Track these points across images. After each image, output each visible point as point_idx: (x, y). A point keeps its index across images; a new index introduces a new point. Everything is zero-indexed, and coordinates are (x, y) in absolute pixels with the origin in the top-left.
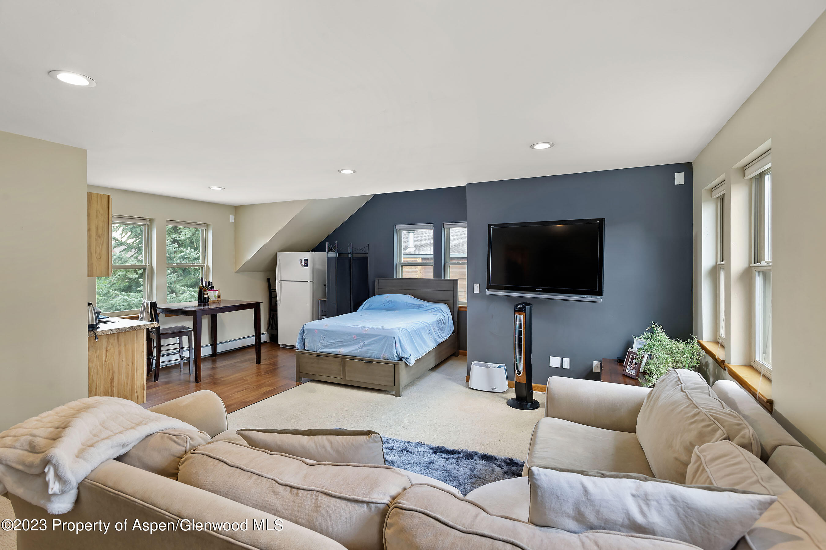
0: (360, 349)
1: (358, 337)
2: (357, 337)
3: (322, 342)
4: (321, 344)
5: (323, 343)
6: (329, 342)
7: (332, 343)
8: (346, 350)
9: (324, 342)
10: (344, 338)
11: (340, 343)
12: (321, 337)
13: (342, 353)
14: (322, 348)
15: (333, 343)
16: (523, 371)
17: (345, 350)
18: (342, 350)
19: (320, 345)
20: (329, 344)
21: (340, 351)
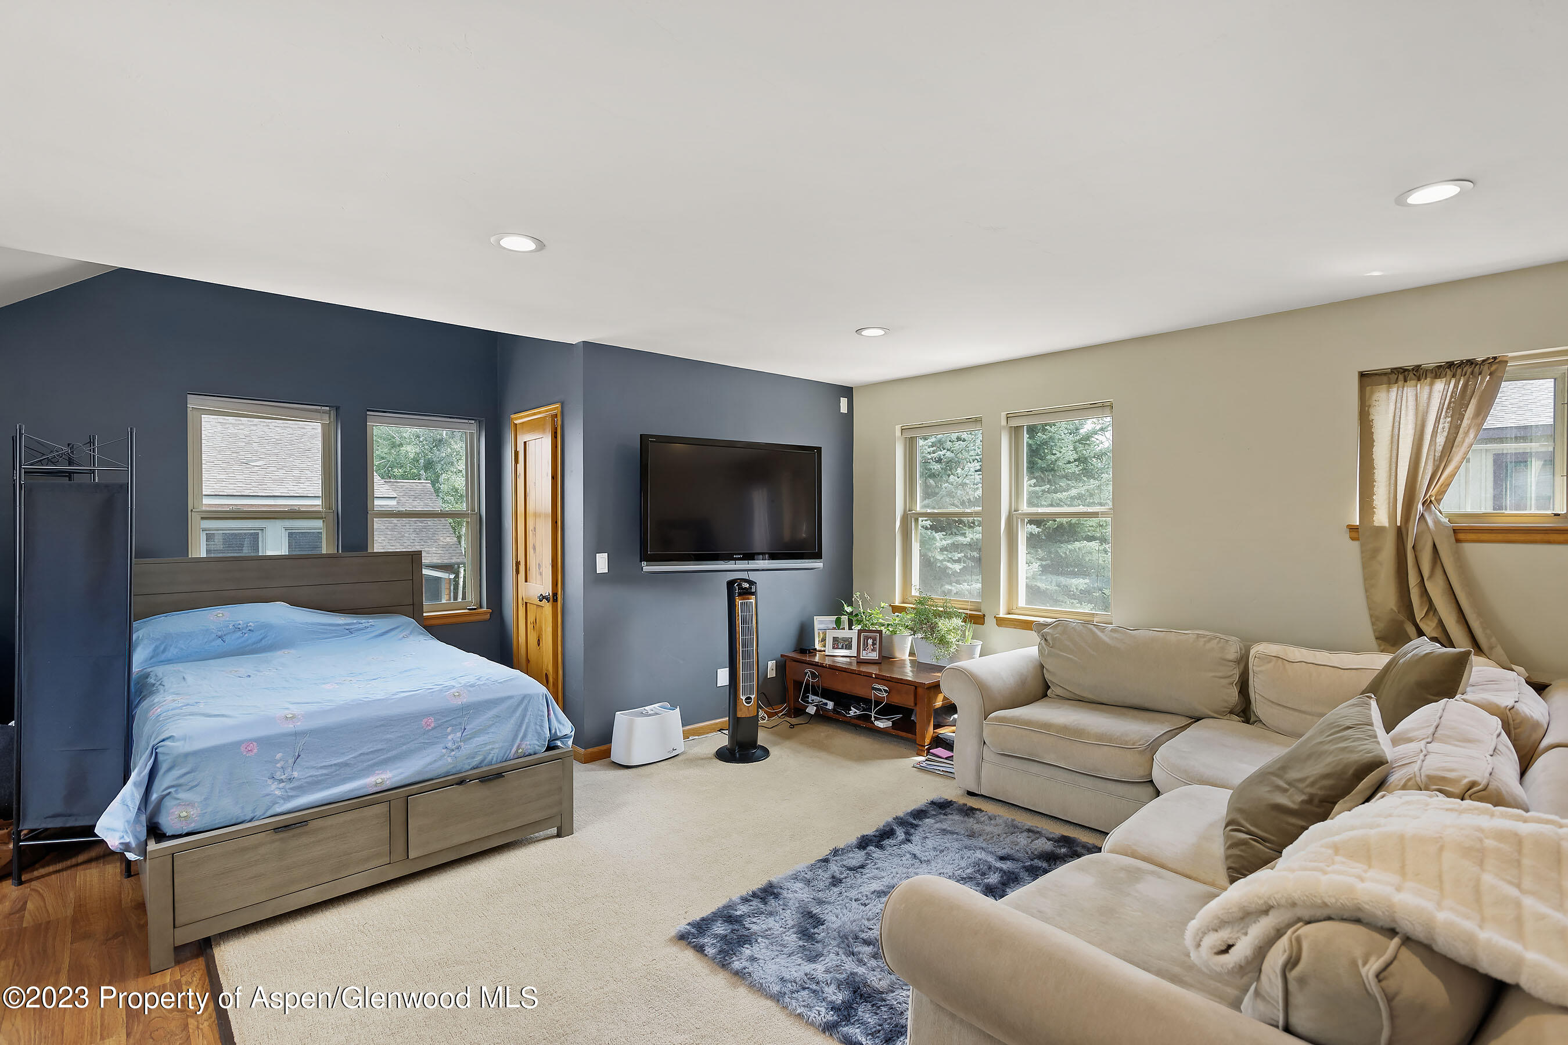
0: (453, 753)
1: (439, 720)
2: (436, 720)
3: (283, 777)
4: (282, 785)
5: (290, 780)
6: (321, 768)
7: (334, 768)
8: (400, 770)
9: (295, 774)
10: (388, 736)
11: (371, 756)
12: (278, 761)
13: (388, 784)
14: (289, 798)
15: (346, 764)
16: (754, 696)
17: (395, 772)
18: (384, 776)
19: (275, 789)
20: (322, 775)
21: (380, 781)
